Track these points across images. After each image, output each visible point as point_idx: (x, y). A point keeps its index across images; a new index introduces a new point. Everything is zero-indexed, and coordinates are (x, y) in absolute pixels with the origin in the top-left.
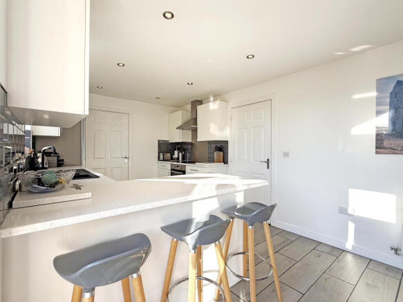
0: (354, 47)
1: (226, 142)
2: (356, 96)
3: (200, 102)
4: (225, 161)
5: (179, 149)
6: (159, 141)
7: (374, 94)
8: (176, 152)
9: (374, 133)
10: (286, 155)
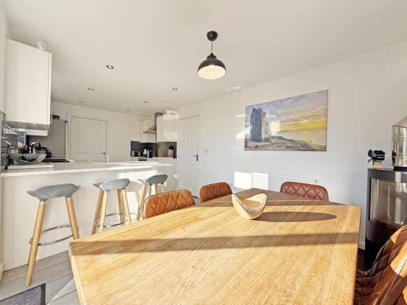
0: (236, 86)
1: (176, 143)
2: (238, 116)
3: (161, 114)
4: (175, 156)
5: (147, 148)
6: (132, 142)
7: (244, 115)
8: (145, 150)
9: (244, 138)
10: (206, 151)
